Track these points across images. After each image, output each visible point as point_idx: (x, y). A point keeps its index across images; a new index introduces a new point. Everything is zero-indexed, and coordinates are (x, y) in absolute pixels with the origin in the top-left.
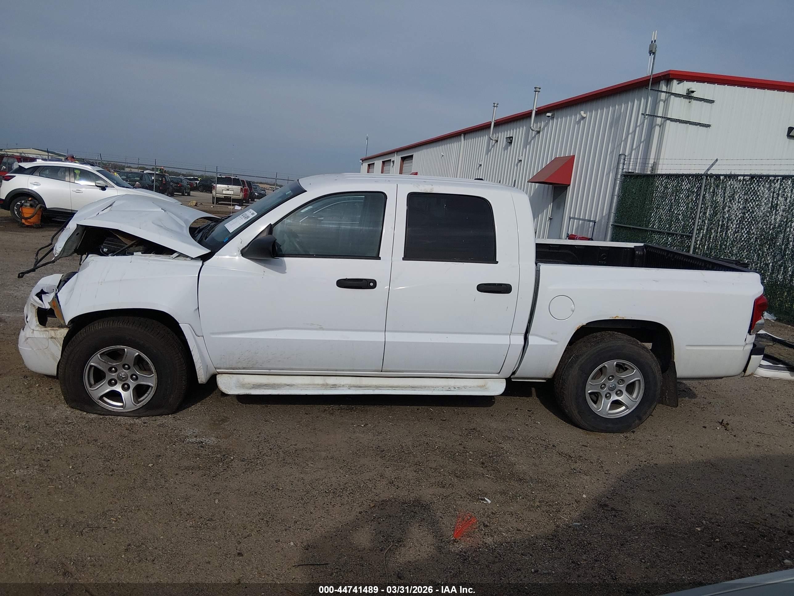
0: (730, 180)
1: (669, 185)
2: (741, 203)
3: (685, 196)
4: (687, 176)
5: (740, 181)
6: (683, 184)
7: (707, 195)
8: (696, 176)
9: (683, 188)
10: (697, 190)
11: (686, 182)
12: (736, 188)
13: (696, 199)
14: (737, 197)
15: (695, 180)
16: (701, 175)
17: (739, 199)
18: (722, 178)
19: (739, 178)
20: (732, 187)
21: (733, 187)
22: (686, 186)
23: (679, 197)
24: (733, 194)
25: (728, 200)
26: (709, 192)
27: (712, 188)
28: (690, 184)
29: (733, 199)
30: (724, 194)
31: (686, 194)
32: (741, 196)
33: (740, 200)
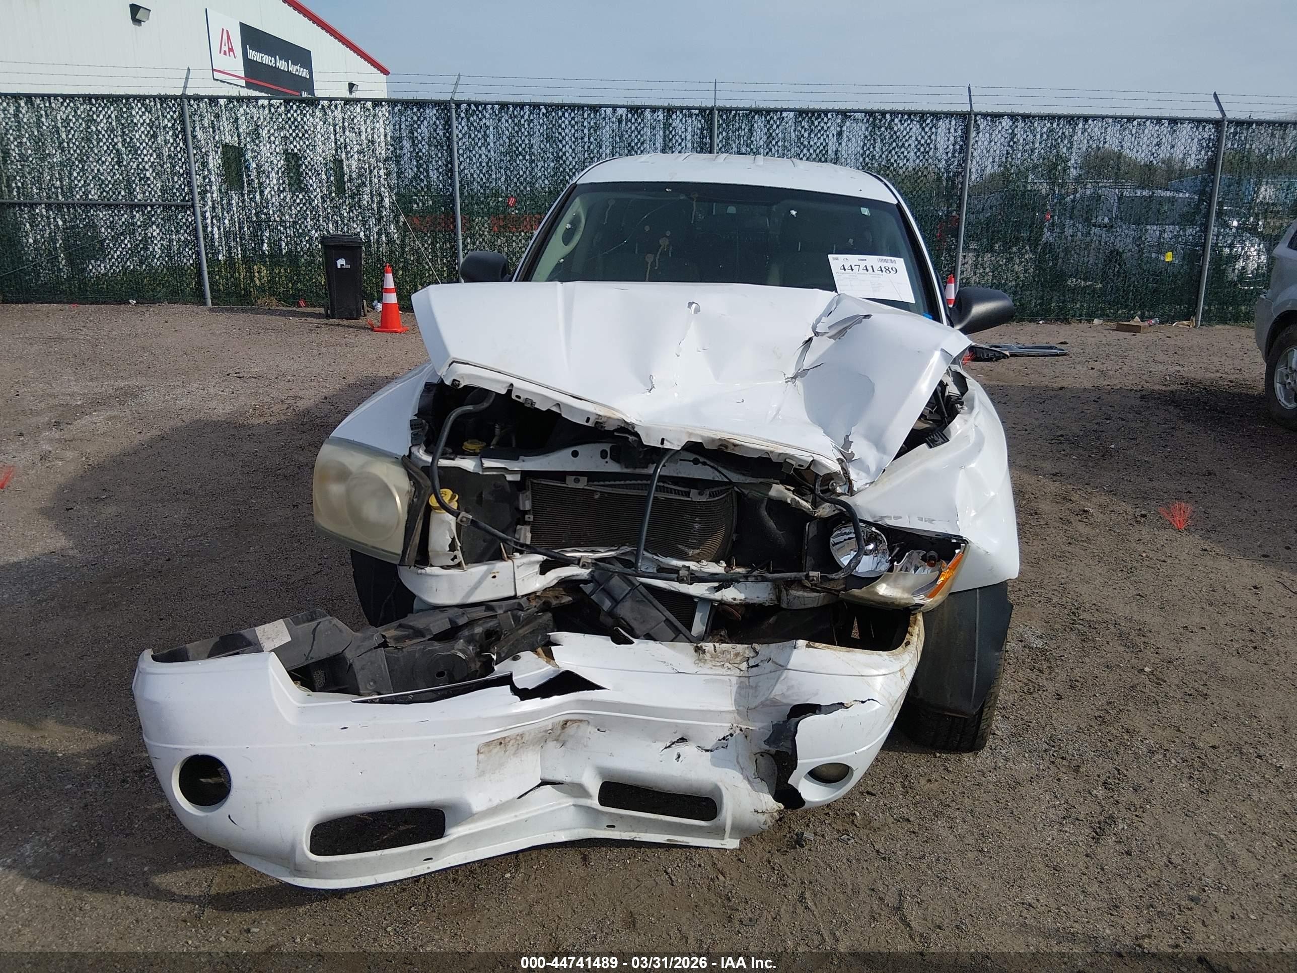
0: (242, 106)
1: (98, 116)
2: (277, 143)
3: (146, 136)
4: (142, 98)
5: (264, 108)
6: (134, 113)
7: (199, 133)
8: (160, 99)
9: (135, 121)
10: (173, 125)
11: (140, 109)
12: (259, 118)
13: (175, 140)
14: (264, 133)
15: (161, 105)
16: (175, 98)
17: (269, 138)
18: (222, 102)
19: (260, 102)
20: (249, 117)
21: (252, 118)
22: (141, 116)
23: (131, 139)
24: (256, 130)
25: (248, 139)
26: (203, 128)
27: (206, 119)
28: (150, 112)
29: (258, 138)
30: (237, 129)
31: (149, 132)
32: (272, 131)
33: (272, 138)
